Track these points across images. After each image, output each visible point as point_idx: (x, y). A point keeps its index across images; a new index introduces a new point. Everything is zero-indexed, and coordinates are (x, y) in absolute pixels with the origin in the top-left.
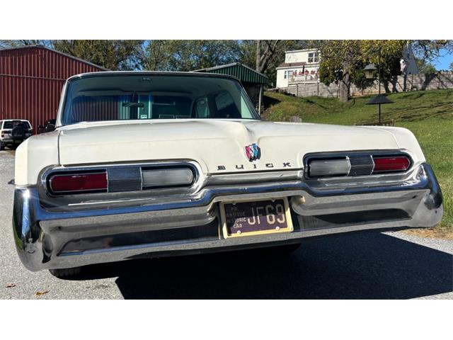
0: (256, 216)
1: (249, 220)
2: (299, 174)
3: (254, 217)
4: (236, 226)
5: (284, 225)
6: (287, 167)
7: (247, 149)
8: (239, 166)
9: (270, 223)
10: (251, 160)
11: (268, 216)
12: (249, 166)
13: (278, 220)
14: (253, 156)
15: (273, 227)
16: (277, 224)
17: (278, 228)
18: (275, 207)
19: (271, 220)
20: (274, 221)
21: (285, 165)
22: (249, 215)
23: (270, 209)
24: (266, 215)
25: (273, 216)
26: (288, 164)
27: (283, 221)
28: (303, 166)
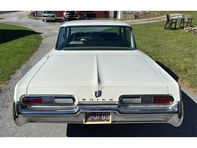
0: (98, 116)
1: (94, 117)
2: (117, 103)
3: (97, 117)
4: (89, 119)
5: (109, 120)
6: (111, 101)
7: (96, 93)
8: (91, 99)
9: (103, 119)
10: (97, 97)
11: (102, 117)
12: (95, 99)
13: (107, 118)
14: (97, 95)
15: (103, 121)
16: (106, 120)
18: (107, 114)
19: (103, 118)
20: (105, 118)
23: (103, 114)
25: (105, 117)
26: (112, 100)
27: (108, 119)
28: (118, 101)
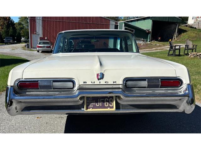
0: (100, 102)
1: (96, 104)
2: (121, 86)
3: (99, 103)
4: (91, 106)
5: (112, 107)
6: (115, 83)
7: (98, 75)
8: (93, 82)
9: (106, 106)
10: (99, 79)
11: (105, 103)
12: (97, 82)
13: (110, 105)
14: (99, 78)
15: (107, 108)
16: (109, 107)
17: (109, 108)
18: (109, 100)
19: (106, 104)
20: (108, 105)
21: (114, 82)
22: (97, 102)
23: (107, 100)
24: (104, 102)
25: (108, 103)
26: (115, 82)
27: (112, 106)
28: (122, 83)
